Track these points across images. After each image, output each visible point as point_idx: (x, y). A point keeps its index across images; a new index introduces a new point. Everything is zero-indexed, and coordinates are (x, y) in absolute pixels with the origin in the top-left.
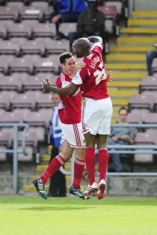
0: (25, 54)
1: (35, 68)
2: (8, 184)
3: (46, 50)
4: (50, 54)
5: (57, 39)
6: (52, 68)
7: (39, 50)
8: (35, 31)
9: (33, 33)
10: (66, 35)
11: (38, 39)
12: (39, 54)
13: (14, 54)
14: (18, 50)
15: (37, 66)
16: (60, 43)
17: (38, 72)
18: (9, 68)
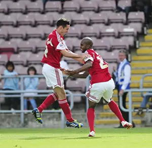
0: (93, 23)
1: (101, 33)
2: (83, 119)
3: (109, 20)
4: (112, 23)
5: (117, 12)
6: (114, 33)
7: (104, 20)
8: (100, 6)
9: (99, 8)
10: (123, 8)
11: (103, 12)
12: (103, 23)
13: (85, 23)
14: (88, 20)
15: (102, 32)
16: (119, 14)
17: (103, 36)
18: (82, 34)
